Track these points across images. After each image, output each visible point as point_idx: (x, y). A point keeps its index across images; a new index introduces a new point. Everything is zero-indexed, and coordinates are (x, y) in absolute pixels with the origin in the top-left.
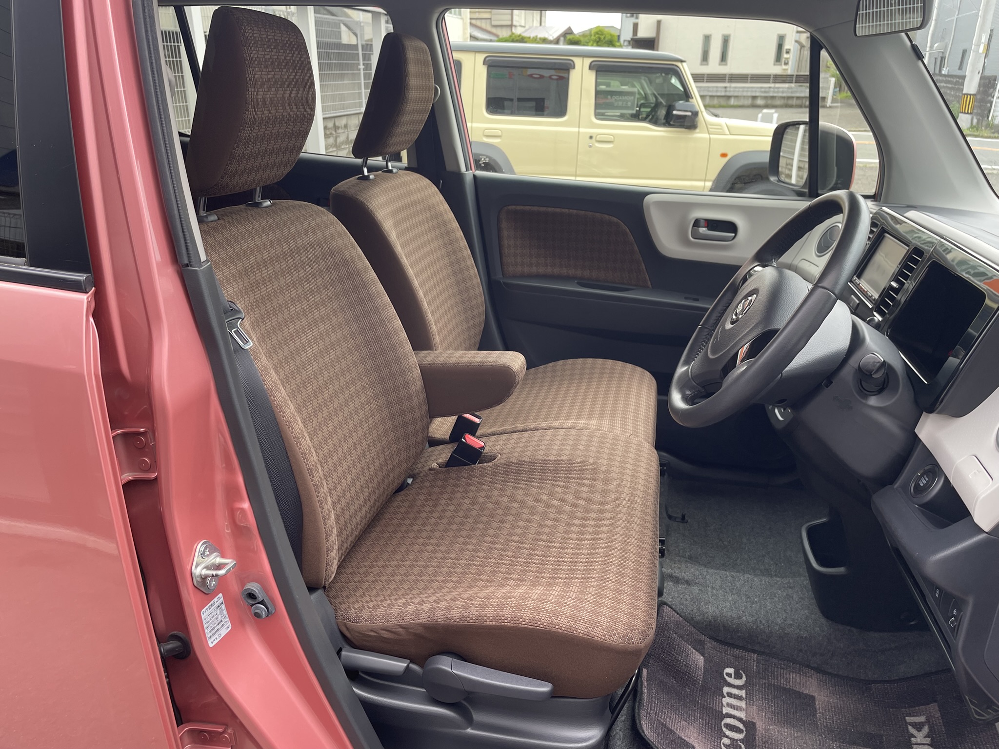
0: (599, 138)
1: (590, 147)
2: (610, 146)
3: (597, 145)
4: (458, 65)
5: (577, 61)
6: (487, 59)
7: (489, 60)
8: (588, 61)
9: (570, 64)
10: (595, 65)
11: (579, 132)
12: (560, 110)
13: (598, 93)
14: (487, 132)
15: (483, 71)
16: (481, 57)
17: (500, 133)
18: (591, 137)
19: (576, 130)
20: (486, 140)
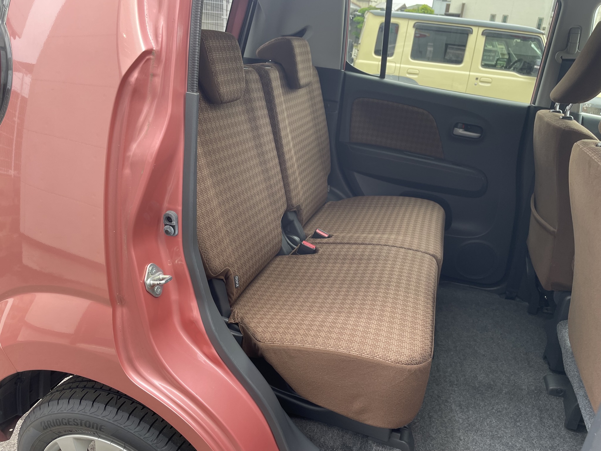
0: (482, 79)
1: (476, 85)
2: (489, 85)
3: (480, 84)
4: (397, 26)
5: (475, 29)
6: (417, 24)
7: (417, 25)
8: (481, 30)
9: (470, 31)
10: (486, 32)
11: (469, 75)
12: (459, 61)
13: (485, 51)
14: (410, 71)
15: (412, 32)
16: (412, 23)
17: (417, 72)
18: (477, 79)
19: (468, 73)
20: (408, 76)
